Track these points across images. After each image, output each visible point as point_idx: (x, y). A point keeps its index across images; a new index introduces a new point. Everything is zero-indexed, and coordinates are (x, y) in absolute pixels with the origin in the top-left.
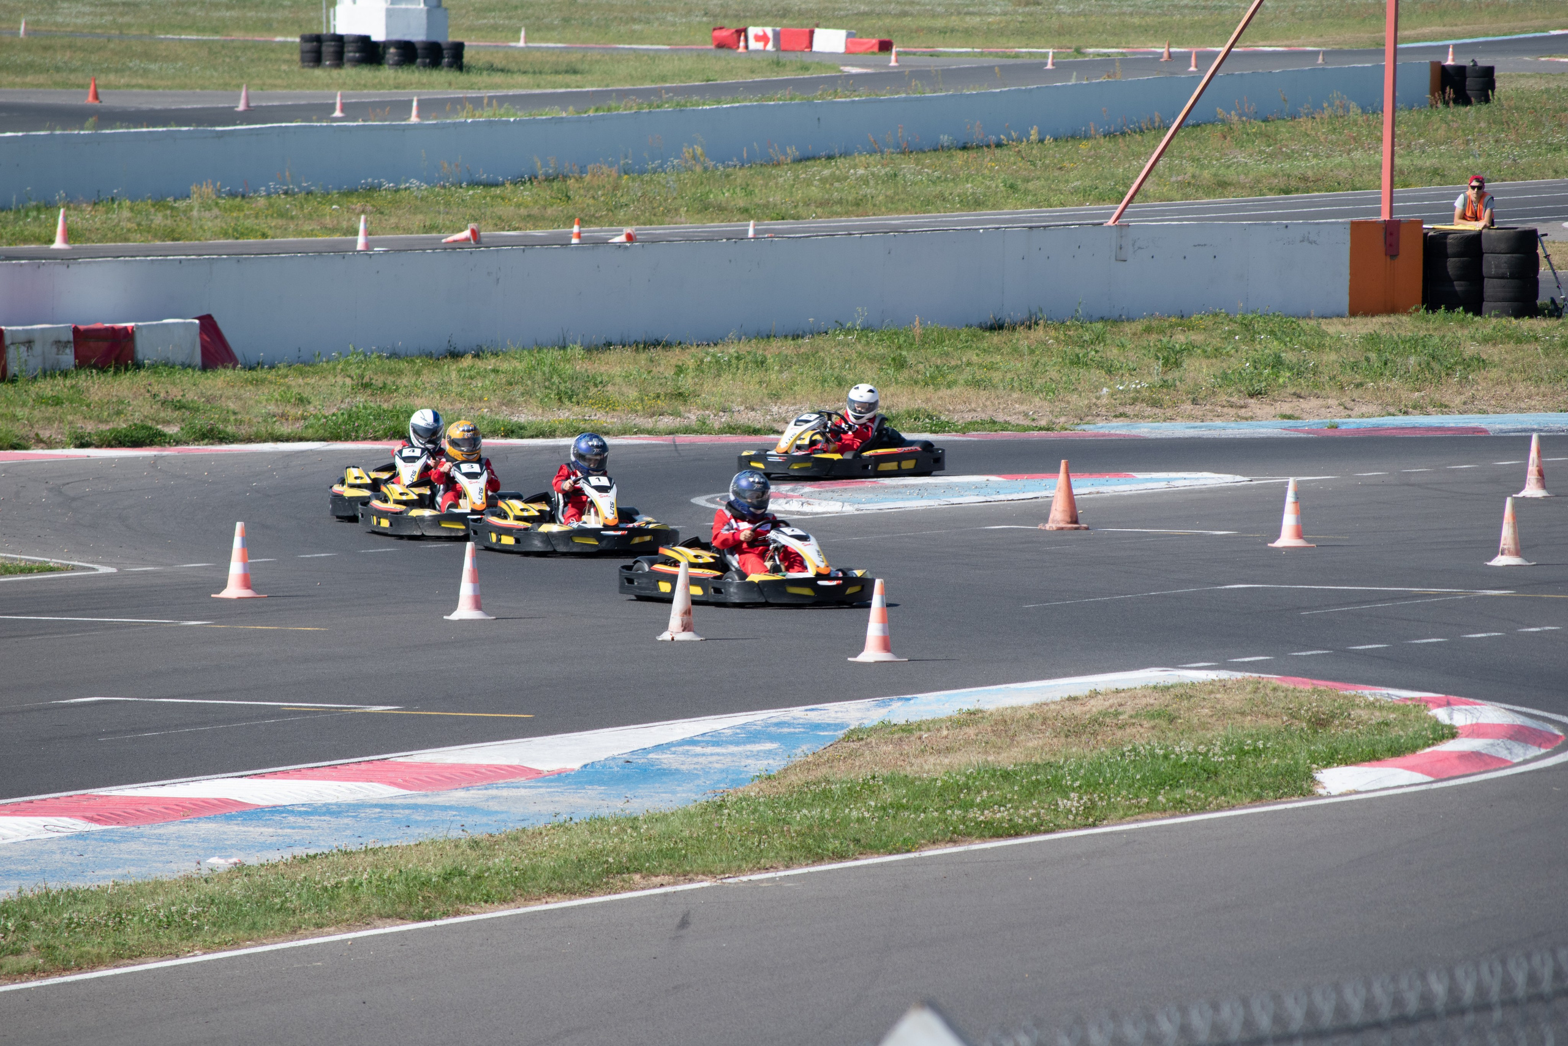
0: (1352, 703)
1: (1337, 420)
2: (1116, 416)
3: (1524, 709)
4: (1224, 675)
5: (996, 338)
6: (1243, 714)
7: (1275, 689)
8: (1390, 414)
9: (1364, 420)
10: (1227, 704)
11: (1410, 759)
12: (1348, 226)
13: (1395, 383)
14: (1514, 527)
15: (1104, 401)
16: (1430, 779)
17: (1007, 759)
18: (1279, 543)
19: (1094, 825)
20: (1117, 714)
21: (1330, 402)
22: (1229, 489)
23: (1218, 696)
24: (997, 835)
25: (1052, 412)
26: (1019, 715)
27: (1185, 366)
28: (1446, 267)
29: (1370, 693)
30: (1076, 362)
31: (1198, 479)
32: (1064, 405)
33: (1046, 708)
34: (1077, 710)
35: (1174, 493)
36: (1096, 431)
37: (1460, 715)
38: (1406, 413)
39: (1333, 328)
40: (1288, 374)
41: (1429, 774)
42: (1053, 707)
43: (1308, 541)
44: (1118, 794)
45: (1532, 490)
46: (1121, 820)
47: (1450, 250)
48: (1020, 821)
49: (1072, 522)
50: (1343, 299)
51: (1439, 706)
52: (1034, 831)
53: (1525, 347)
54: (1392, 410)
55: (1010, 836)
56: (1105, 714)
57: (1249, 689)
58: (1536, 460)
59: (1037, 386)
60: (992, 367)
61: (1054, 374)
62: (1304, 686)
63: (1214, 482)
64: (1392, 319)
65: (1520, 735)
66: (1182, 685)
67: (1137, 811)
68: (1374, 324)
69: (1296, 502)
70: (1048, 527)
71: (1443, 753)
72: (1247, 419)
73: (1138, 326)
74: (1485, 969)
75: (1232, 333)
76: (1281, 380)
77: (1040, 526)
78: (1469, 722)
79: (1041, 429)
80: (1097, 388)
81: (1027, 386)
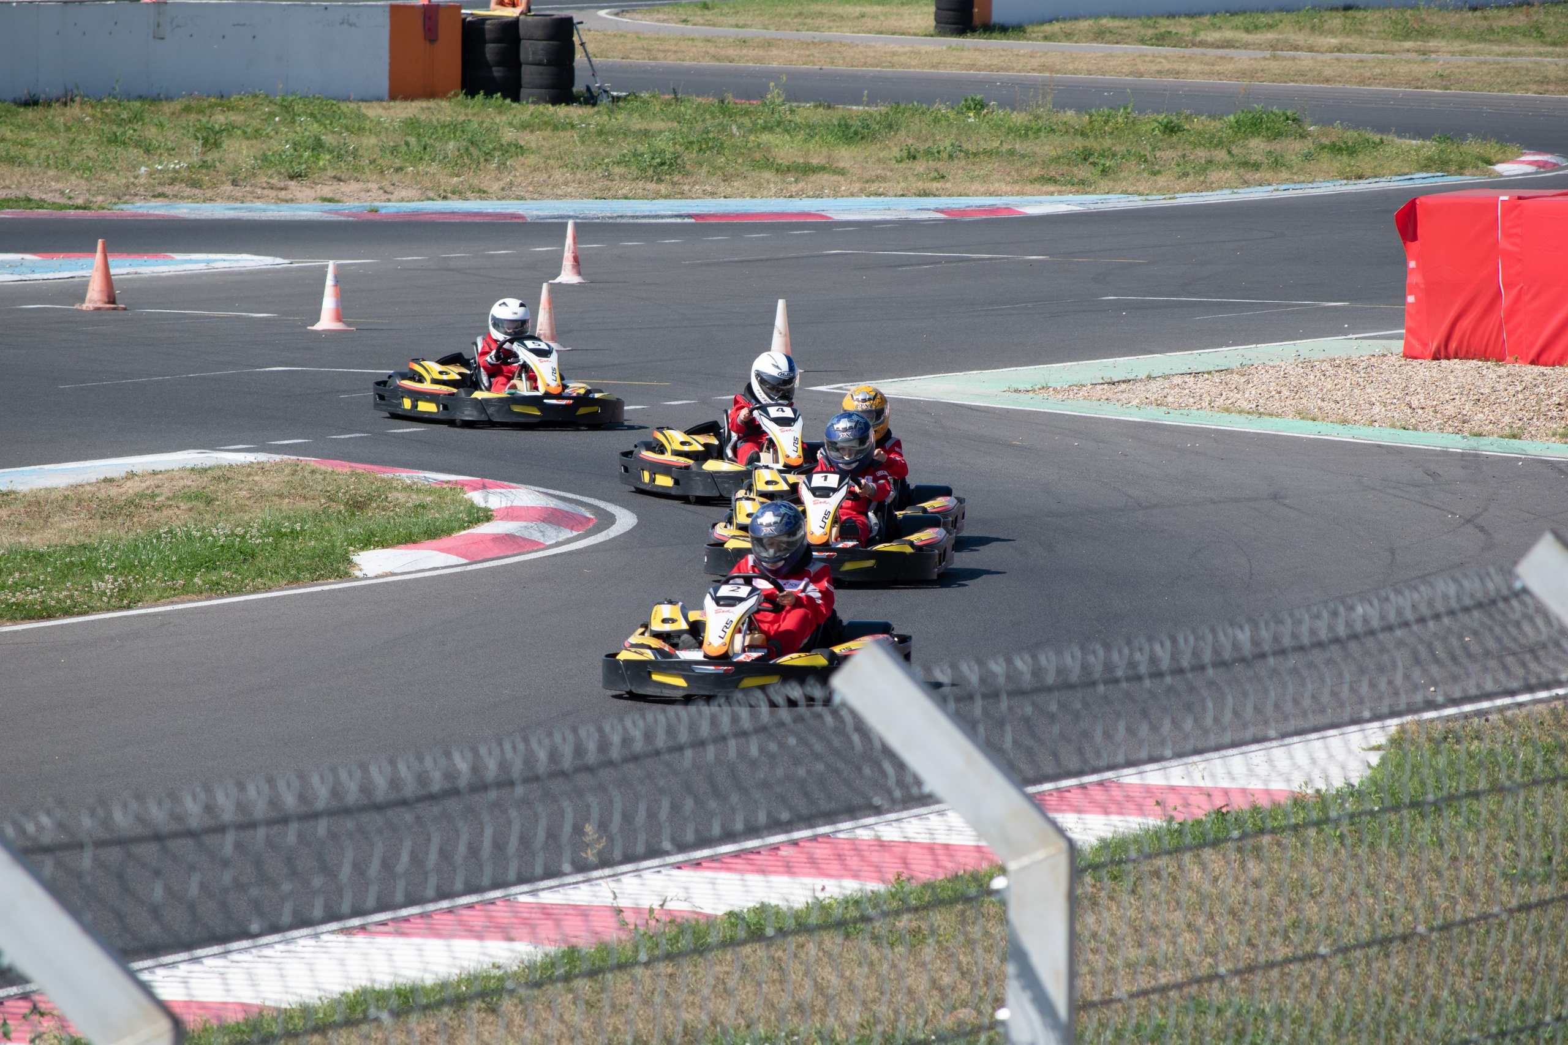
0: (389, 486)
1: (377, 204)
2: (154, 196)
3: (557, 493)
4: (262, 457)
5: (30, 114)
6: (281, 496)
7: (313, 472)
8: (429, 199)
9: (404, 204)
10: (266, 486)
11: (446, 541)
12: (387, 9)
13: (434, 168)
14: (550, 313)
15: (143, 180)
16: (465, 561)
17: (39, 541)
18: (319, 326)
19: (128, 607)
20: (153, 496)
21: (370, 185)
22: (268, 271)
23: (256, 478)
24: (29, 617)
25: (88, 190)
26: (53, 496)
27: (224, 146)
28: (484, 53)
29: (407, 476)
30: (114, 140)
31: (237, 261)
32: (101, 184)
33: (81, 489)
34: (113, 491)
35: (214, 274)
36: (134, 211)
37: (495, 499)
38: (445, 198)
39: (373, 111)
40: (328, 157)
41: (464, 556)
42: (88, 488)
43: (348, 324)
44: (153, 576)
45: (568, 276)
46: (156, 602)
47: (488, 36)
48: (53, 603)
49: (109, 303)
50: (382, 82)
51: (475, 489)
52: (67, 613)
53: (562, 134)
54: (431, 194)
55: (42, 618)
56: (142, 496)
57: (287, 471)
58: (572, 247)
59: (73, 164)
60: (26, 144)
61: (91, 152)
62: (343, 469)
63: (253, 264)
64: (432, 104)
65: (553, 518)
66: (219, 467)
67: (170, 593)
68: (413, 109)
69: (336, 286)
70: (84, 307)
71: (478, 535)
72: (287, 201)
73: (177, 106)
74: (507, 746)
75: (273, 115)
76: (321, 163)
77: (77, 306)
78: (504, 505)
79: (77, 208)
80: (135, 167)
81: (64, 165)
